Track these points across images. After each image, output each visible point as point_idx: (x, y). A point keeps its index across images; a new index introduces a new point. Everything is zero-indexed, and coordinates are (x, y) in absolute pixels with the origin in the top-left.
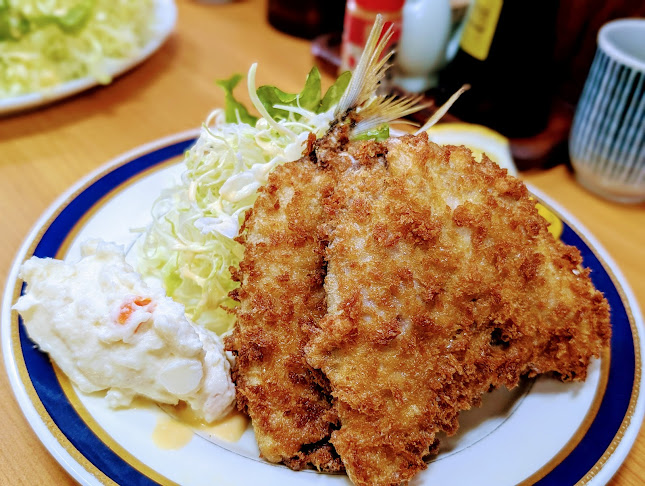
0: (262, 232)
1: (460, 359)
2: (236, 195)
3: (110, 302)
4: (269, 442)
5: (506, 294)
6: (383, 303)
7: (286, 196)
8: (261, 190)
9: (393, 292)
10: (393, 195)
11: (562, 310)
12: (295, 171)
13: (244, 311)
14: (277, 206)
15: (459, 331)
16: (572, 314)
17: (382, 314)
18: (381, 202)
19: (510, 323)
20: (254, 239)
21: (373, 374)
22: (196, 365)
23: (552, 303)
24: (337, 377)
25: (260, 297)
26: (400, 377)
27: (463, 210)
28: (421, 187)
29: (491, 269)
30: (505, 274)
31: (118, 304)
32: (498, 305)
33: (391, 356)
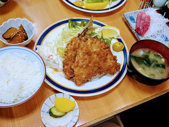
0: (70, 48)
1: (92, 71)
2: (67, 41)
3: (48, 54)
4: (66, 76)
5: (100, 63)
6: (82, 62)
7: (73, 43)
8: (70, 41)
9: (84, 61)
10: (86, 48)
11: (110, 66)
12: (75, 39)
13: (66, 58)
14: (72, 45)
15: (93, 67)
16: (111, 66)
17: (82, 64)
18: (84, 48)
19: (101, 67)
20: (68, 48)
21: (79, 71)
22: (58, 65)
23: (108, 65)
24: (75, 70)
25: (68, 57)
26: (83, 72)
27: (96, 51)
28: (90, 48)
29: (98, 59)
30: (101, 60)
31: (49, 55)
32: (99, 64)
33: (82, 69)
